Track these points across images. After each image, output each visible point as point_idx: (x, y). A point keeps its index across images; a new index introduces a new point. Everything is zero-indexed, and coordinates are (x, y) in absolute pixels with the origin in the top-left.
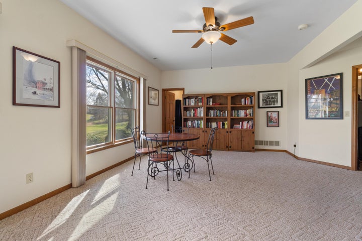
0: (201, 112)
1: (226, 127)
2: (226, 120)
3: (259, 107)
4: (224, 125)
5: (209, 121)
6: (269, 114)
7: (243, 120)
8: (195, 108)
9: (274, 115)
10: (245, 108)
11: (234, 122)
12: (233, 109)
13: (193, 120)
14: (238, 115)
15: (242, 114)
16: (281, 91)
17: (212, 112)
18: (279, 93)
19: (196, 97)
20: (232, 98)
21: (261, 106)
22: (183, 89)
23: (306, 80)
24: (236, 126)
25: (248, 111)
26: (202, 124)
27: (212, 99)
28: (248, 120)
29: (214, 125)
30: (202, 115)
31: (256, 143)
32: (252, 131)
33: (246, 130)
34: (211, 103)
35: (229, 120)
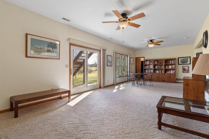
0: (152, 67)
1: (163, 72)
3: (179, 64)
4: (162, 72)
5: (155, 70)
6: (184, 67)
7: (170, 70)
8: (149, 65)
9: (187, 68)
10: (172, 65)
11: (166, 70)
12: (165, 65)
13: (148, 70)
14: (168, 68)
15: (170, 67)
16: (190, 57)
17: (157, 66)
18: (189, 58)
19: (150, 60)
20: (165, 61)
21: (180, 63)
22: (144, 57)
23: (197, 54)
24: (167, 72)
25: (173, 66)
26: (152, 71)
27: (156, 61)
28: (173, 70)
29: (157, 72)
30: (152, 68)
31: (177, 79)
32: (175, 74)
33: (172, 74)
34: (156, 63)
35: (164, 69)
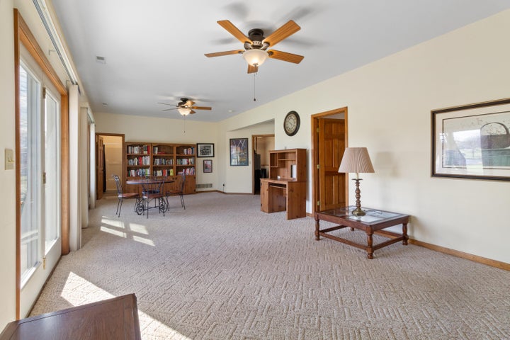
0: (147, 161)
1: (171, 174)
2: (172, 167)
3: (198, 157)
4: (169, 173)
5: (155, 169)
6: (205, 162)
7: (185, 167)
8: (139, 157)
9: (209, 163)
10: (188, 157)
11: (179, 169)
12: (178, 158)
13: (136, 168)
14: (182, 164)
15: (185, 162)
16: (213, 144)
17: (158, 160)
18: (212, 146)
19: (140, 145)
20: (177, 148)
21: (199, 155)
22: (123, 136)
24: (180, 173)
25: (190, 160)
26: (148, 172)
27: (157, 149)
28: (190, 167)
29: (159, 173)
30: (148, 163)
31: (199, 186)
32: (194, 177)
33: (189, 176)
34: (156, 152)
35: (175, 167)
